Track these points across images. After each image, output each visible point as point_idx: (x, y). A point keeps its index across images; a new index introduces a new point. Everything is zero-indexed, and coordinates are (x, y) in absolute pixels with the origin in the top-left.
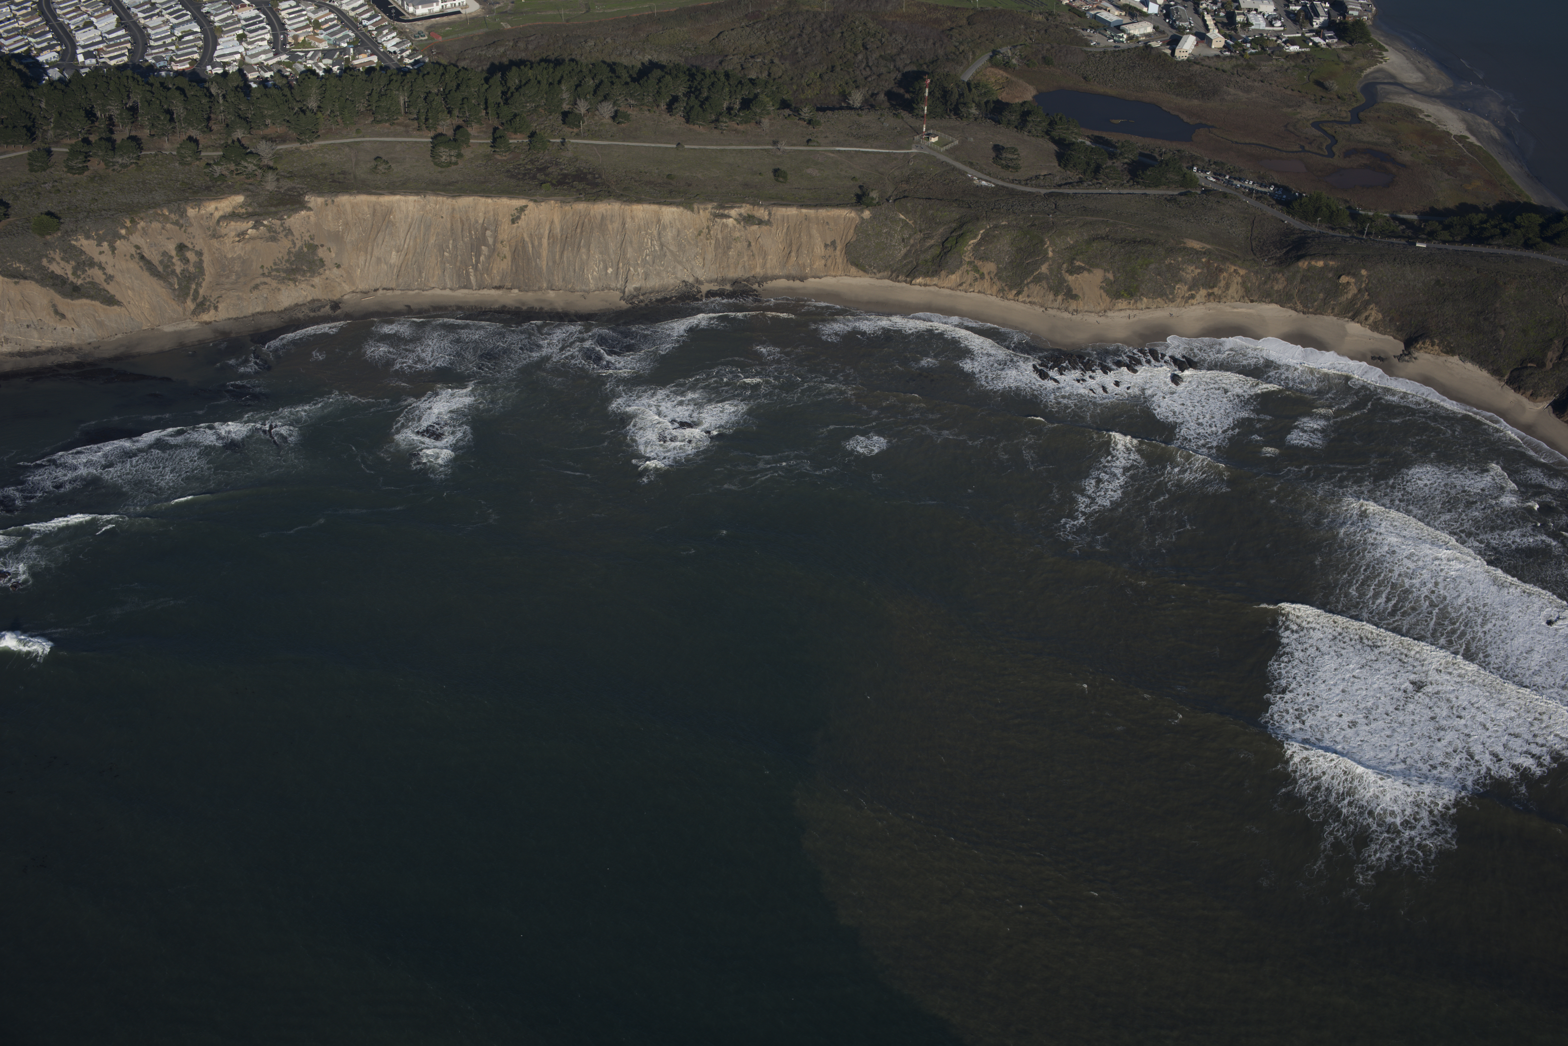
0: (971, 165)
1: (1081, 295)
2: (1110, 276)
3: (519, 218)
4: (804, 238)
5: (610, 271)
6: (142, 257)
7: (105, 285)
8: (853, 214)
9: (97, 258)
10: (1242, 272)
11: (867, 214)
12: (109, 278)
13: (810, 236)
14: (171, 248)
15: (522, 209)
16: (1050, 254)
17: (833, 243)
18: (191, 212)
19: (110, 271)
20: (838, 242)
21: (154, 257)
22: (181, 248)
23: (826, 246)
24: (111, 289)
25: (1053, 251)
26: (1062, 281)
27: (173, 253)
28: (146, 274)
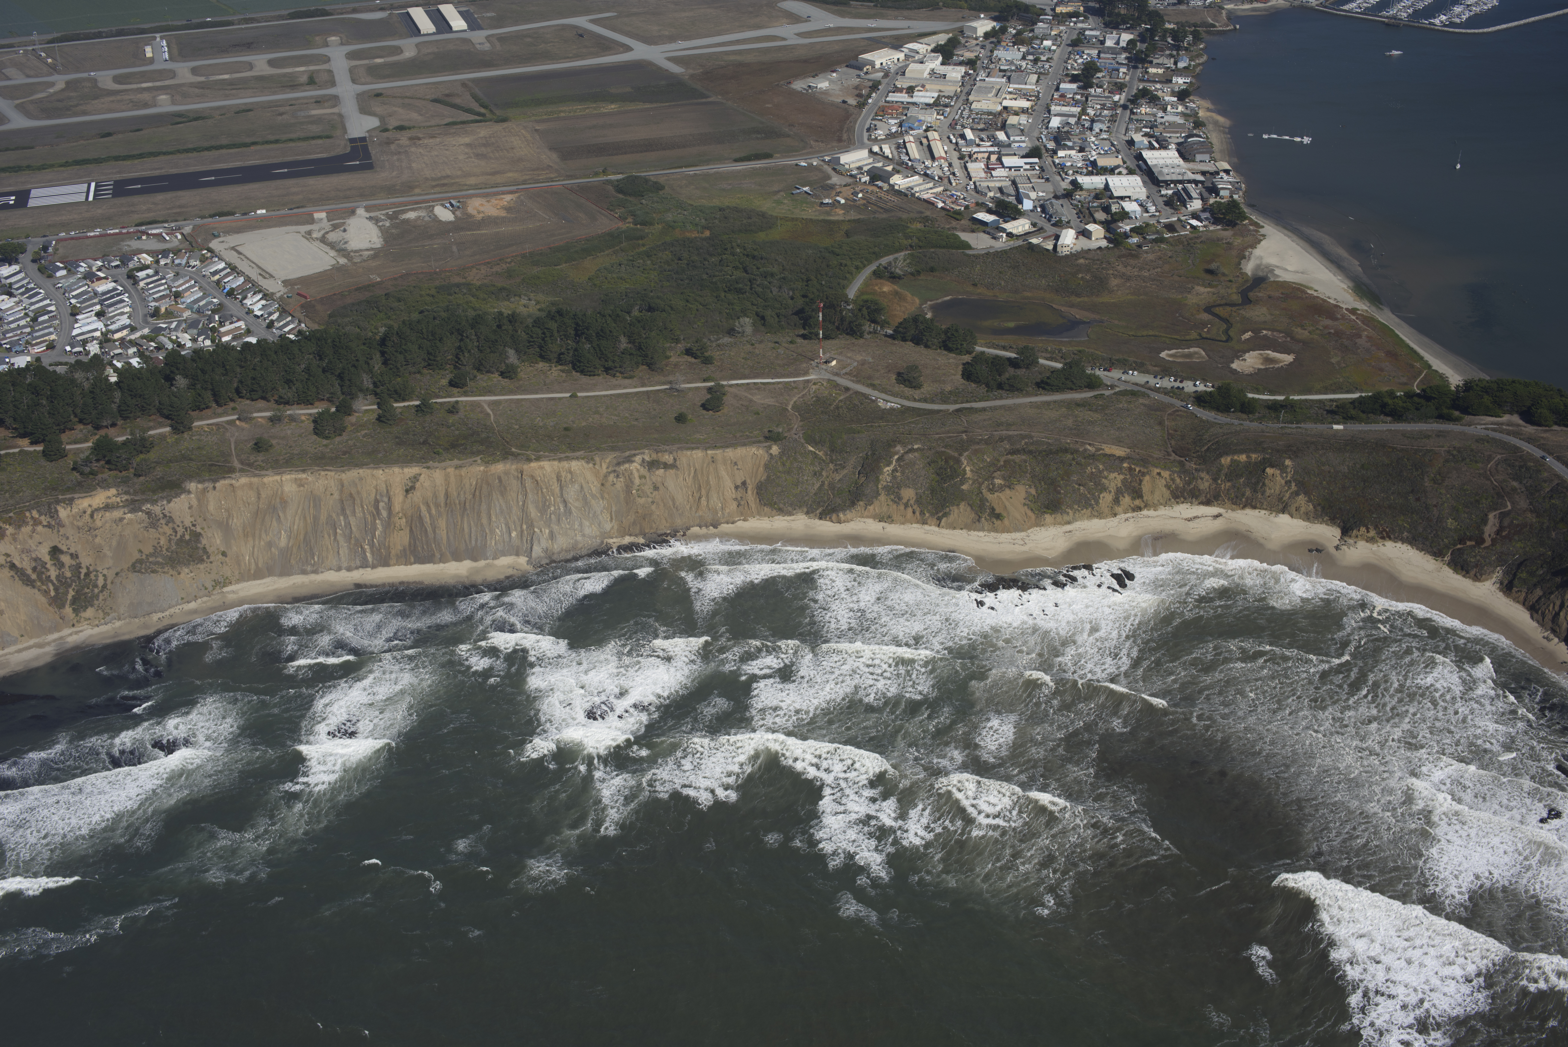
0: (873, 386)
1: (1005, 514)
2: (1033, 491)
3: (413, 488)
4: (713, 481)
5: (514, 534)
6: (13, 566)
8: (761, 451)
10: (1166, 474)
11: (775, 450)
13: (718, 478)
14: (44, 552)
15: (416, 478)
16: (969, 474)
18: (63, 512)
20: (748, 481)
21: (26, 565)
22: (55, 551)
23: (737, 487)
25: (971, 471)
26: (983, 500)
27: (47, 558)
28: (19, 583)
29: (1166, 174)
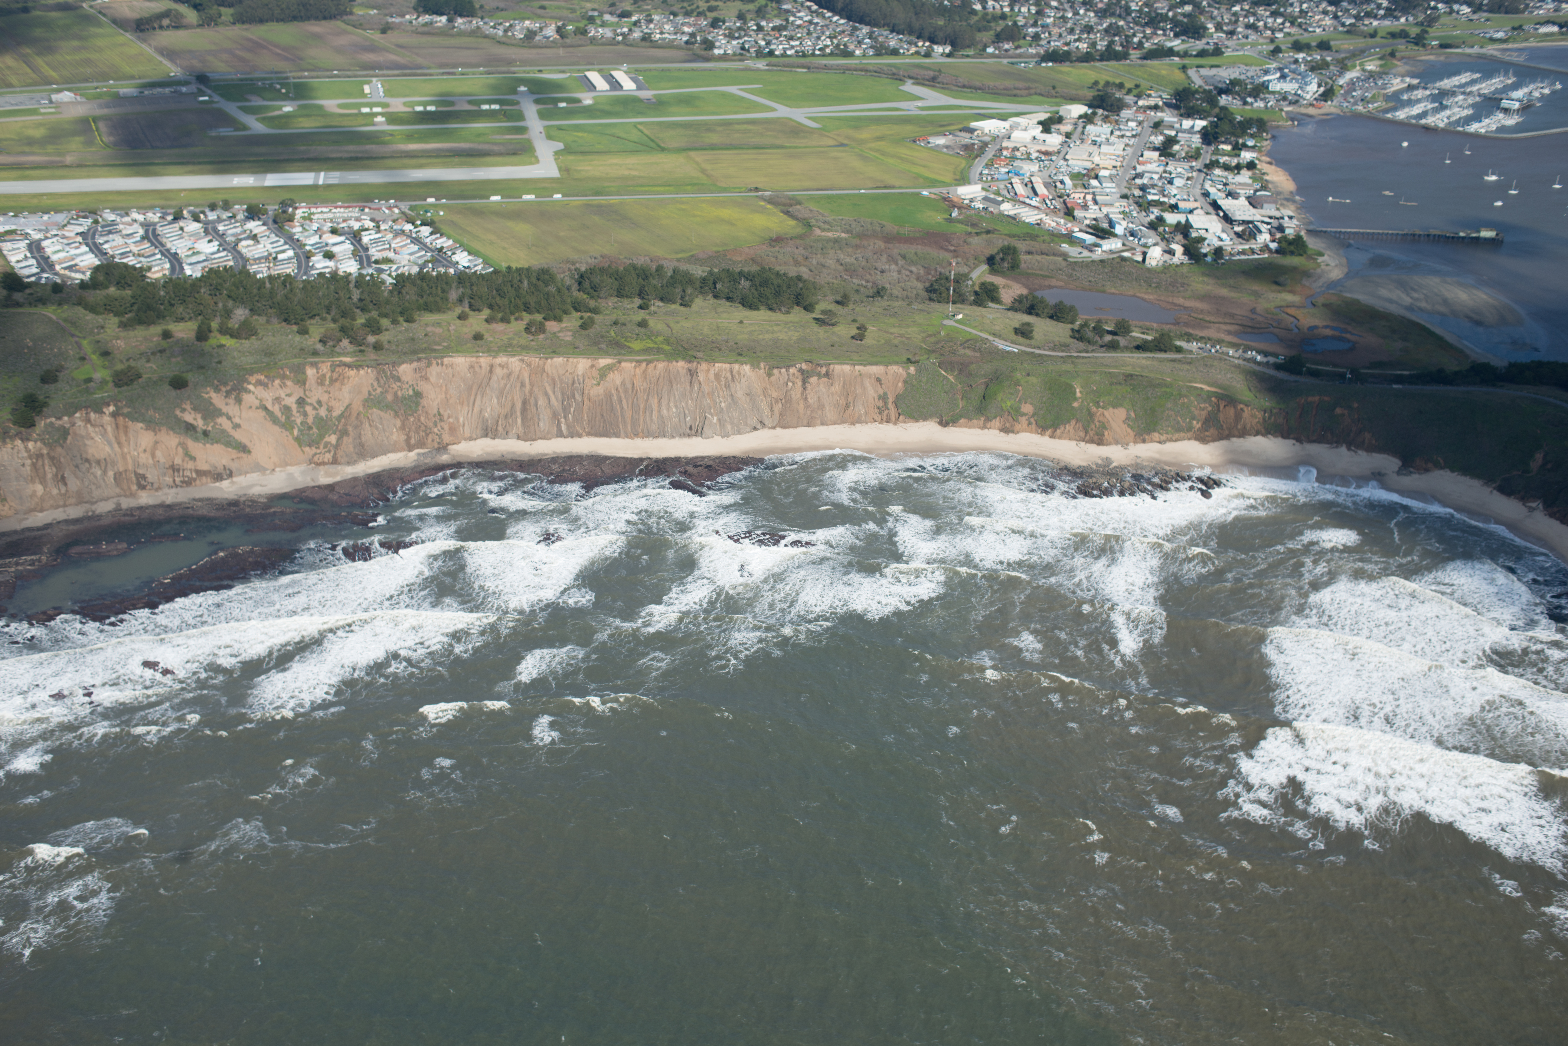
0: (994, 335)
1: (1106, 432)
2: (1132, 413)
3: (605, 375)
4: (859, 391)
5: (689, 419)
6: (266, 409)
7: (232, 432)
8: (901, 370)
9: (225, 409)
11: (912, 369)
12: (237, 426)
13: (864, 388)
14: (291, 402)
15: (610, 366)
16: (1079, 395)
17: (885, 394)
18: (310, 372)
19: (237, 420)
20: (889, 393)
21: (276, 409)
22: (301, 402)
23: (879, 398)
24: (238, 435)
25: (1081, 393)
26: (1092, 416)
27: (294, 407)
28: (269, 425)
29: (1238, 216)
